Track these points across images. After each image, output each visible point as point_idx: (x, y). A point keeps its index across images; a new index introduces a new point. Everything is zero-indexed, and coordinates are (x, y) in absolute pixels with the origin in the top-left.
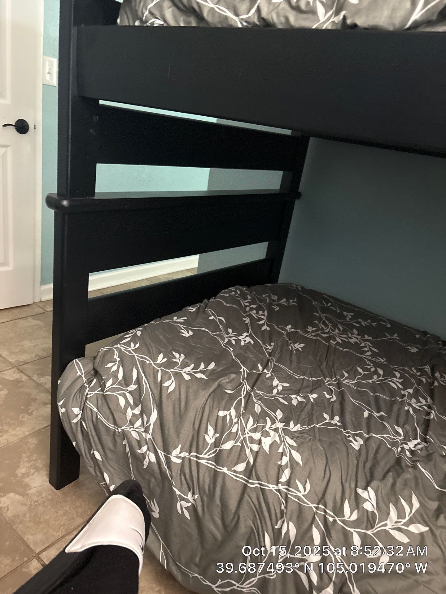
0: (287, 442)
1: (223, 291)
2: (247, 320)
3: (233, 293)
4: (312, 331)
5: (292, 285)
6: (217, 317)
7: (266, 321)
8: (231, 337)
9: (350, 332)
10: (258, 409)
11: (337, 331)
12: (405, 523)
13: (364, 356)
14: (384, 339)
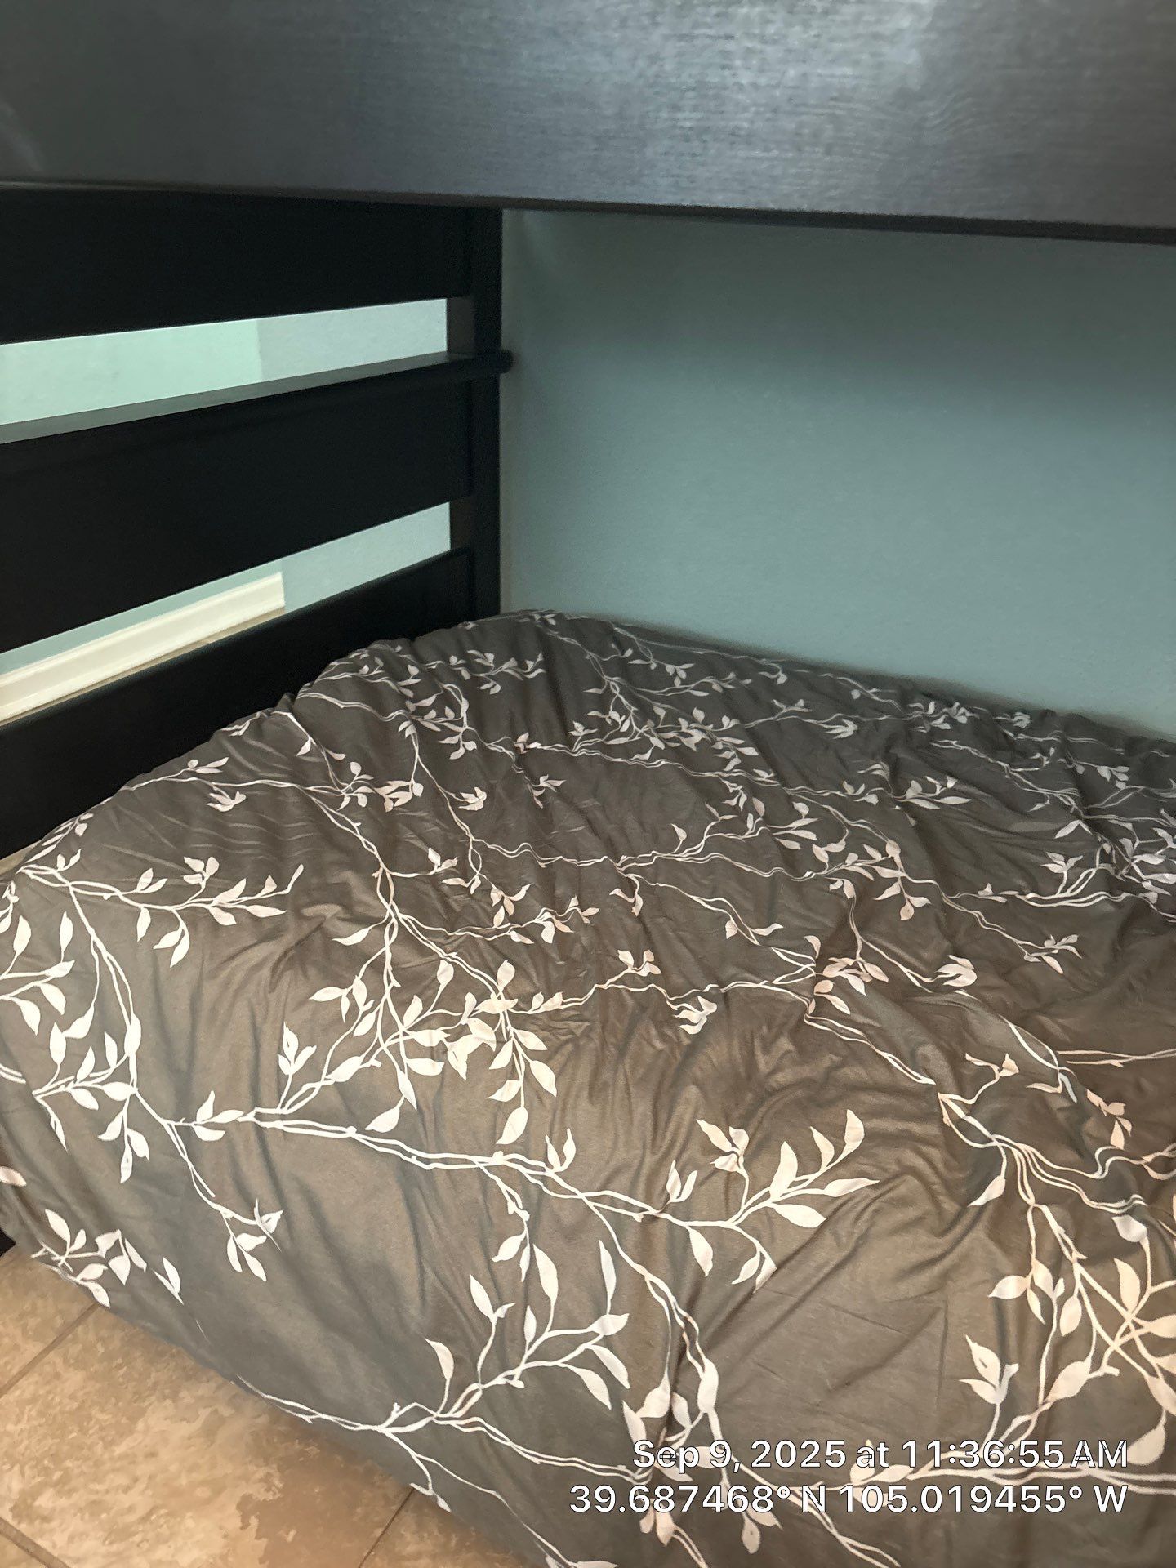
1: (335, 663)
4: (585, 735)
5: (530, 614)
8: (356, 786)
9: (684, 718)
10: (445, 975)
13: (721, 773)
14: (772, 718)
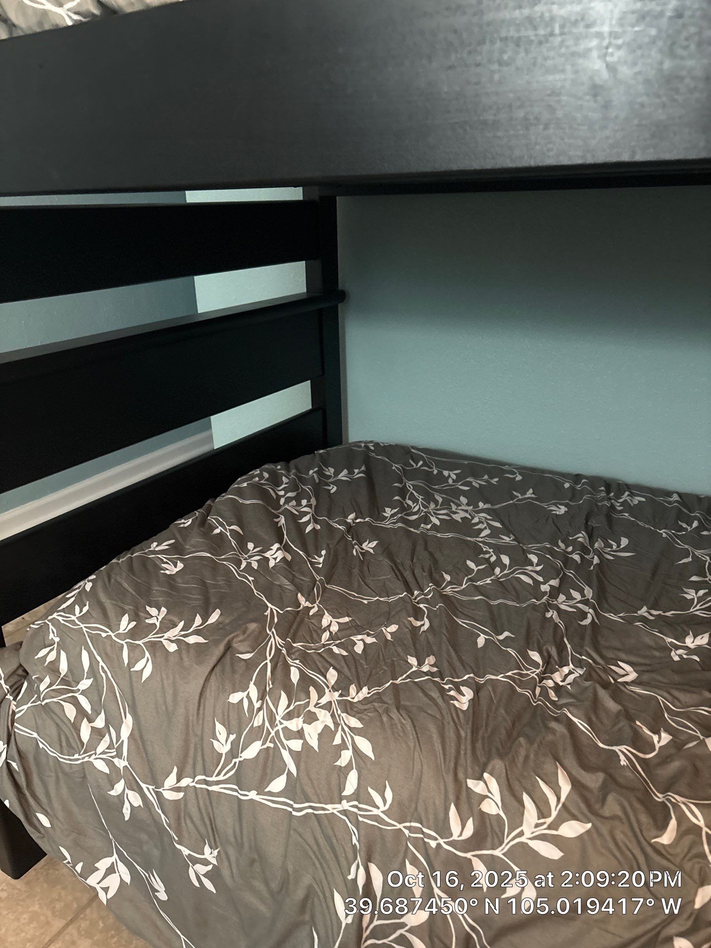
0: (345, 724)
1: (239, 479)
2: (282, 520)
3: (257, 479)
4: (391, 515)
5: (359, 444)
6: (227, 527)
7: (313, 515)
8: (250, 557)
9: (453, 502)
10: (295, 676)
11: (432, 506)
12: (551, 823)
13: (478, 539)
14: (511, 502)
